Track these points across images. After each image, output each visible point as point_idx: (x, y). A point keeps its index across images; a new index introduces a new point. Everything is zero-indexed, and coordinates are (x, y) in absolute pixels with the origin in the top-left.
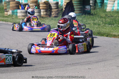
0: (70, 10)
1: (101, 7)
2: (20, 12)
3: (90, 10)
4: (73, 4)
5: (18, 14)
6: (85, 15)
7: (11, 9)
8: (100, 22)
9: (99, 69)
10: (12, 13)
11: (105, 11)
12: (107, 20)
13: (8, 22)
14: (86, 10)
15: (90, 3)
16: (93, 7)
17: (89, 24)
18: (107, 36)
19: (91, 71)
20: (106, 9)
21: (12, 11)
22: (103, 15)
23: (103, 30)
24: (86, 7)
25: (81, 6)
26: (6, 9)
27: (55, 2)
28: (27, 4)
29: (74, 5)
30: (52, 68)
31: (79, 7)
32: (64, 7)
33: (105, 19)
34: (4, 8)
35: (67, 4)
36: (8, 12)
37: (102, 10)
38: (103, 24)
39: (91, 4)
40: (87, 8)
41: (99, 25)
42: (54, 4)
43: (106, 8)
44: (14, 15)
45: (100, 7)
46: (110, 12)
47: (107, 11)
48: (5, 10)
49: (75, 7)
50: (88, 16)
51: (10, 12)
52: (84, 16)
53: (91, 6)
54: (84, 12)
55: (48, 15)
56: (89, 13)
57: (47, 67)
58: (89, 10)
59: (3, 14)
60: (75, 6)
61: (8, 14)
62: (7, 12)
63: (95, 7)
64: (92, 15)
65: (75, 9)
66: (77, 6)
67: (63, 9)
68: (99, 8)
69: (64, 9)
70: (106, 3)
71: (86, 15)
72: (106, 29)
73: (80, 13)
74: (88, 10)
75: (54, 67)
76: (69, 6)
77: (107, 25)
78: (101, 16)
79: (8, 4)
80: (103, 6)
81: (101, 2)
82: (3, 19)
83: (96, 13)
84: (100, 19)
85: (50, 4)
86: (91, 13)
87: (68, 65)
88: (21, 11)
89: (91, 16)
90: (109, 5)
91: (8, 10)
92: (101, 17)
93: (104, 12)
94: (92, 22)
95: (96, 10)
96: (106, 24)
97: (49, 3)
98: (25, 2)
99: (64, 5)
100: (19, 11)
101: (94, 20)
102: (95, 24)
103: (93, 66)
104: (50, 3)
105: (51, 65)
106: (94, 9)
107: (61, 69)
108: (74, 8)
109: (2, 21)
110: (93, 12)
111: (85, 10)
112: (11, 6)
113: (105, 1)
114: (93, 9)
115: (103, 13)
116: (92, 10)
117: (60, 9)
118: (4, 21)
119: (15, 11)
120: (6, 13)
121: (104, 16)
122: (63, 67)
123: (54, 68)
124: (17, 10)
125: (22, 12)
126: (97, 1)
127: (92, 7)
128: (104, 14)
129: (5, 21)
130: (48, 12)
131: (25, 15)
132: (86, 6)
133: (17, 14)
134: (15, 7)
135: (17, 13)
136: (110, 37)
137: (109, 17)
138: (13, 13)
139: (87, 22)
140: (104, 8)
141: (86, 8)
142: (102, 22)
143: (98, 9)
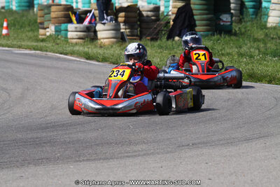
0: (187, 23)
1: (256, 18)
2: (74, 29)
3: (231, 24)
4: (192, 10)
5: (70, 35)
6: (219, 36)
7: (54, 23)
8: (252, 50)
9: (254, 155)
10: (56, 31)
11: (264, 27)
12: (269, 45)
13: (47, 51)
14: (222, 23)
15: (230, 9)
16: (237, 18)
17: (228, 54)
18: (270, 82)
19: (234, 159)
20: (266, 22)
21: (56, 27)
22: (260, 34)
23: (260, 69)
24: (221, 17)
25: (209, 16)
26: (42, 23)
27: (152, 6)
28: (90, 11)
29: (194, 12)
30: (148, 154)
31: (205, 16)
32: (173, 17)
33: (265, 44)
34: (39, 21)
35: (178, 11)
36: (47, 30)
37: (257, 23)
38: (259, 54)
39: (232, 11)
40: (224, 19)
41: (251, 57)
42: (150, 11)
43: (265, 20)
44: (59, 37)
45: (252, 18)
46: (275, 28)
47: (269, 25)
48: (40, 26)
49: (196, 17)
50: (227, 37)
51: (51, 30)
52: (216, 37)
53: (232, 15)
54: (217, 28)
55: (137, 36)
56: (228, 31)
57: (135, 151)
58: (229, 23)
59: (36, 33)
60: (196, 15)
61: (48, 34)
62: (45, 29)
63: (241, 17)
64: (235, 34)
65: (197, 23)
66: (200, 14)
67: (169, 22)
68: (252, 20)
69: (172, 23)
70: (265, 7)
71: (221, 36)
72: (267, 66)
73: (208, 31)
74: (225, 23)
75: (152, 151)
76: (184, 14)
77: (269, 58)
78: (256, 37)
79: (46, 11)
80: (259, 15)
81: (254, 5)
82: (37, 46)
83: (243, 30)
84: (252, 43)
85: (140, 12)
86: (233, 31)
87: (183, 146)
88: (76, 28)
89: (233, 38)
90: (272, 13)
91: (46, 24)
92: (256, 40)
93: (262, 29)
94: (236, 50)
95: (243, 24)
96: (267, 54)
97: (139, 9)
98: (84, 7)
99: (173, 14)
100: (70, 26)
101: (241, 47)
102: (241, 55)
103: (239, 149)
104: (141, 9)
105: (144, 147)
106: (240, 21)
107: (168, 155)
108: (195, 21)
109: (34, 49)
110: (237, 29)
111: (219, 24)
112: (53, 15)
113: (264, 4)
114: (238, 23)
115: (259, 30)
116: (234, 24)
117: (163, 22)
118: (37, 50)
119: (63, 26)
120: (41, 31)
121: (263, 37)
122: (171, 152)
123: (153, 154)
124: (66, 24)
125: (78, 29)
126: (246, 3)
127: (234, 18)
128: (261, 32)
129: (41, 50)
130: (137, 29)
131: (84, 35)
132: (221, 15)
133: (66, 35)
134: (63, 19)
135: (67, 30)
136: (277, 84)
137: (273, 38)
138: (58, 31)
139: (223, 52)
140: (260, 18)
141: (221, 19)
142: (257, 51)
143: (249, 21)
